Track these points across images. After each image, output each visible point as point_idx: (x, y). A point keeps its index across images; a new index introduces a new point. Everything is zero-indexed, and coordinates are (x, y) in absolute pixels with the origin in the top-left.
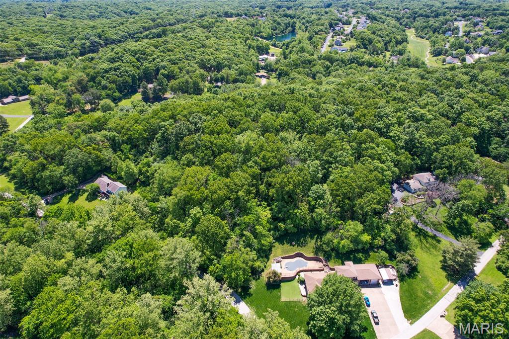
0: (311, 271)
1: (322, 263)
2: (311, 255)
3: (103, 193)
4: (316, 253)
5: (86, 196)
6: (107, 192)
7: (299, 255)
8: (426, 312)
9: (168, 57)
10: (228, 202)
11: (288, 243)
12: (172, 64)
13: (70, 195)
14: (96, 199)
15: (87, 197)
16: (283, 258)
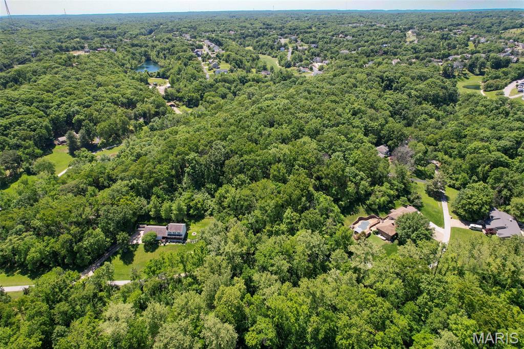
0: (375, 225)
1: (376, 218)
2: (367, 216)
3: (164, 238)
4: (368, 214)
5: (143, 249)
6: (168, 235)
7: (361, 219)
8: (444, 219)
9: (75, 101)
10: (304, 199)
11: (348, 214)
12: (84, 107)
13: (119, 256)
14: (158, 246)
15: (145, 249)
16: (354, 224)
